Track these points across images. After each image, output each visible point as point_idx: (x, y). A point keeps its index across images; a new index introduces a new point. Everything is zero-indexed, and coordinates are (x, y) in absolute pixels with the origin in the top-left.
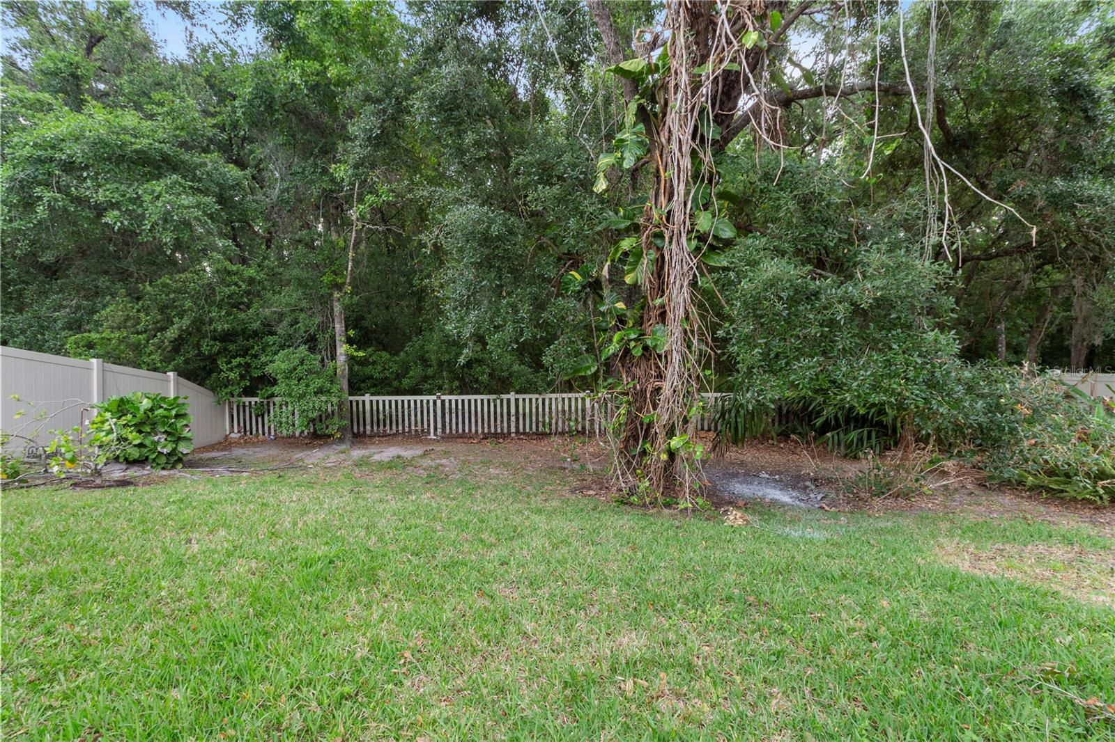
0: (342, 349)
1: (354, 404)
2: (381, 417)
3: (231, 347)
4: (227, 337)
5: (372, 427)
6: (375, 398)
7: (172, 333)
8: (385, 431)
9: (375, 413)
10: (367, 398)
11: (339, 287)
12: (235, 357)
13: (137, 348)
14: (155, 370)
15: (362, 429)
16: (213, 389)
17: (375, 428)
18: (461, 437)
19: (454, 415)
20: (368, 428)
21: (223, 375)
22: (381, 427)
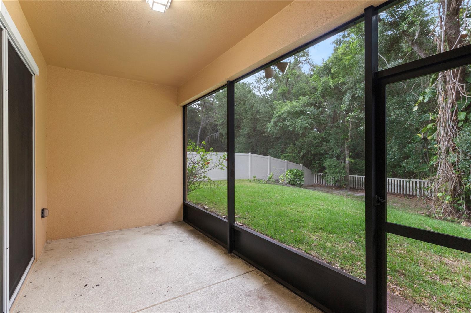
0: (347, 159)
1: (352, 178)
2: (361, 183)
3: (316, 158)
4: (315, 155)
5: (358, 186)
6: (359, 176)
7: (301, 154)
8: (362, 188)
9: (359, 182)
10: (356, 176)
11: (347, 139)
12: (316, 161)
13: (294, 158)
14: (298, 163)
15: (354, 186)
16: (311, 170)
17: (359, 187)
18: (392, 194)
19: (390, 186)
20: (357, 186)
21: (313, 166)
22: (361, 187)
